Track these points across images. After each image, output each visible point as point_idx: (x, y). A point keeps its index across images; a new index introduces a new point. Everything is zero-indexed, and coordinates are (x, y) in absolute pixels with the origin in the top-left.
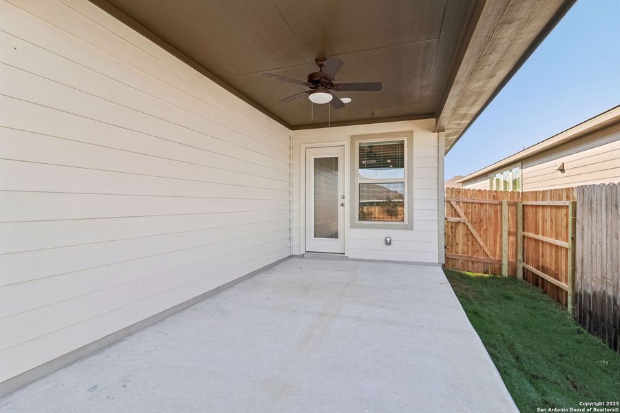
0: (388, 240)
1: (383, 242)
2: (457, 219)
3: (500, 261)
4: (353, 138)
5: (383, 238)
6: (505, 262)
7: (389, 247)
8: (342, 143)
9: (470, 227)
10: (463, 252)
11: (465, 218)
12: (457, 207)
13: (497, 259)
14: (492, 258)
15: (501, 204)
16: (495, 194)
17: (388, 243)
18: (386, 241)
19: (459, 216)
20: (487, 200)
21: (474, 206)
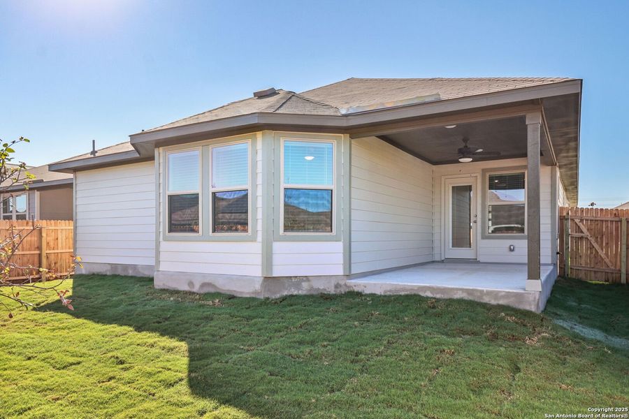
0: (512, 247)
1: (508, 249)
2: (581, 235)
3: (620, 270)
4: (484, 171)
5: (508, 246)
6: (624, 271)
7: (512, 253)
8: (475, 175)
9: (593, 241)
10: (586, 263)
11: (588, 234)
12: (580, 224)
13: (618, 269)
14: (613, 268)
15: (621, 221)
16: (616, 212)
17: (511, 250)
18: (510, 248)
19: (582, 232)
20: (609, 218)
21: (597, 223)
